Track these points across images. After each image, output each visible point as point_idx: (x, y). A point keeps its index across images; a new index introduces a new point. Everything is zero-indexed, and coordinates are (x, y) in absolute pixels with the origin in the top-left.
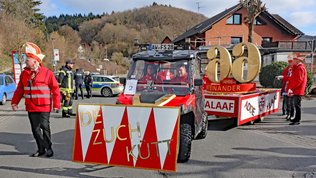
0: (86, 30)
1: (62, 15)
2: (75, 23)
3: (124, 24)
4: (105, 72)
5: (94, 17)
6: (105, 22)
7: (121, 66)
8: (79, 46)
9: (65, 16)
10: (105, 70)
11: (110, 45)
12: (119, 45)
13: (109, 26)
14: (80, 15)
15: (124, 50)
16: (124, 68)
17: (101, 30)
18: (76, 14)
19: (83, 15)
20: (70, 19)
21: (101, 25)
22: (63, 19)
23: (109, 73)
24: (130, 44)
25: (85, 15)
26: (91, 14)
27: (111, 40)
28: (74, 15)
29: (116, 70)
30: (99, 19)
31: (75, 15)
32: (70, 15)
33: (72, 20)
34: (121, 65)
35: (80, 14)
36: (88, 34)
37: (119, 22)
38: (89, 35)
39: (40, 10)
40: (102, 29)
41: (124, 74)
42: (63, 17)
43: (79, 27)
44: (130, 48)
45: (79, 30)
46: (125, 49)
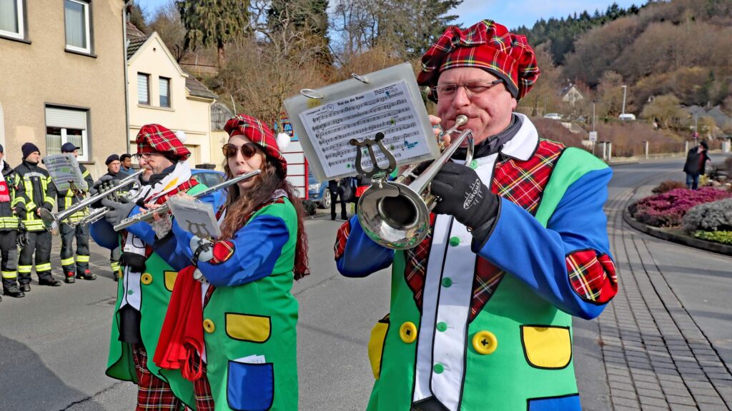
0: (595, 48)
1: (540, 20)
2: (569, 35)
3: (707, 16)
4: (607, 149)
5: (623, 13)
6: (649, 21)
7: (668, 131)
8: (570, 88)
9: (547, 22)
10: (608, 143)
11: (653, 78)
12: (680, 77)
13: (657, 29)
14: (585, 15)
15: (697, 86)
16: (680, 135)
17: (633, 41)
18: (575, 14)
19: (592, 14)
20: (558, 27)
21: (635, 29)
22: (543, 29)
23: (618, 152)
24: (717, 69)
25: (597, 13)
26: (615, 6)
27: (660, 64)
28: (570, 17)
29: (645, 142)
30: (634, 16)
31: (573, 17)
32: (559, 19)
33: (562, 30)
34: (670, 127)
35: (585, 13)
36: (596, 57)
37: (692, 15)
38: (599, 59)
39: (458, 17)
40: (637, 41)
41: (676, 151)
42: (542, 27)
43: (576, 43)
44: (715, 82)
45: (576, 49)
46: (699, 84)
